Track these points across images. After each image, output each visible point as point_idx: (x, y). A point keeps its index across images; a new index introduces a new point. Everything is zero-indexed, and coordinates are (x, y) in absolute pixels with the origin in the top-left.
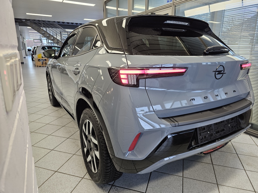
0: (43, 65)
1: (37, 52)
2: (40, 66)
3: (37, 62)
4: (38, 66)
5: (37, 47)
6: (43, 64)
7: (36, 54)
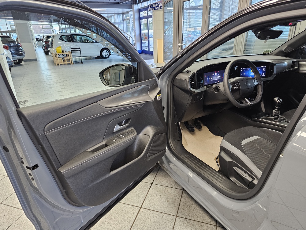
0: (64, 63)
1: (54, 44)
2: (61, 65)
3: (57, 59)
4: (58, 64)
5: (54, 36)
6: (64, 61)
7: (52, 47)
